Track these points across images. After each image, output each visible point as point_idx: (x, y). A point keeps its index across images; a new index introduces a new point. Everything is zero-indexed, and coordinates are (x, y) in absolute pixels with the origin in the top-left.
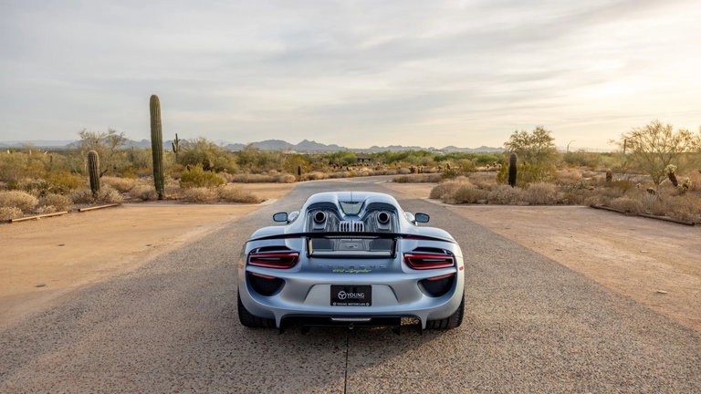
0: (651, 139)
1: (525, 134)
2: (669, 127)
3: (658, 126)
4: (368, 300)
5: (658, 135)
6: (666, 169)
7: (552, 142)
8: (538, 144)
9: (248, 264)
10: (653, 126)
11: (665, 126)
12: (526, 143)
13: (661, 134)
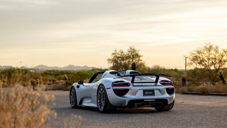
0: (207, 55)
1: (122, 52)
2: (217, 48)
3: (211, 47)
4: (153, 94)
5: (211, 52)
6: (218, 73)
7: (141, 58)
8: (131, 60)
9: (112, 87)
10: (208, 47)
11: (214, 46)
12: (123, 59)
13: (213, 52)
